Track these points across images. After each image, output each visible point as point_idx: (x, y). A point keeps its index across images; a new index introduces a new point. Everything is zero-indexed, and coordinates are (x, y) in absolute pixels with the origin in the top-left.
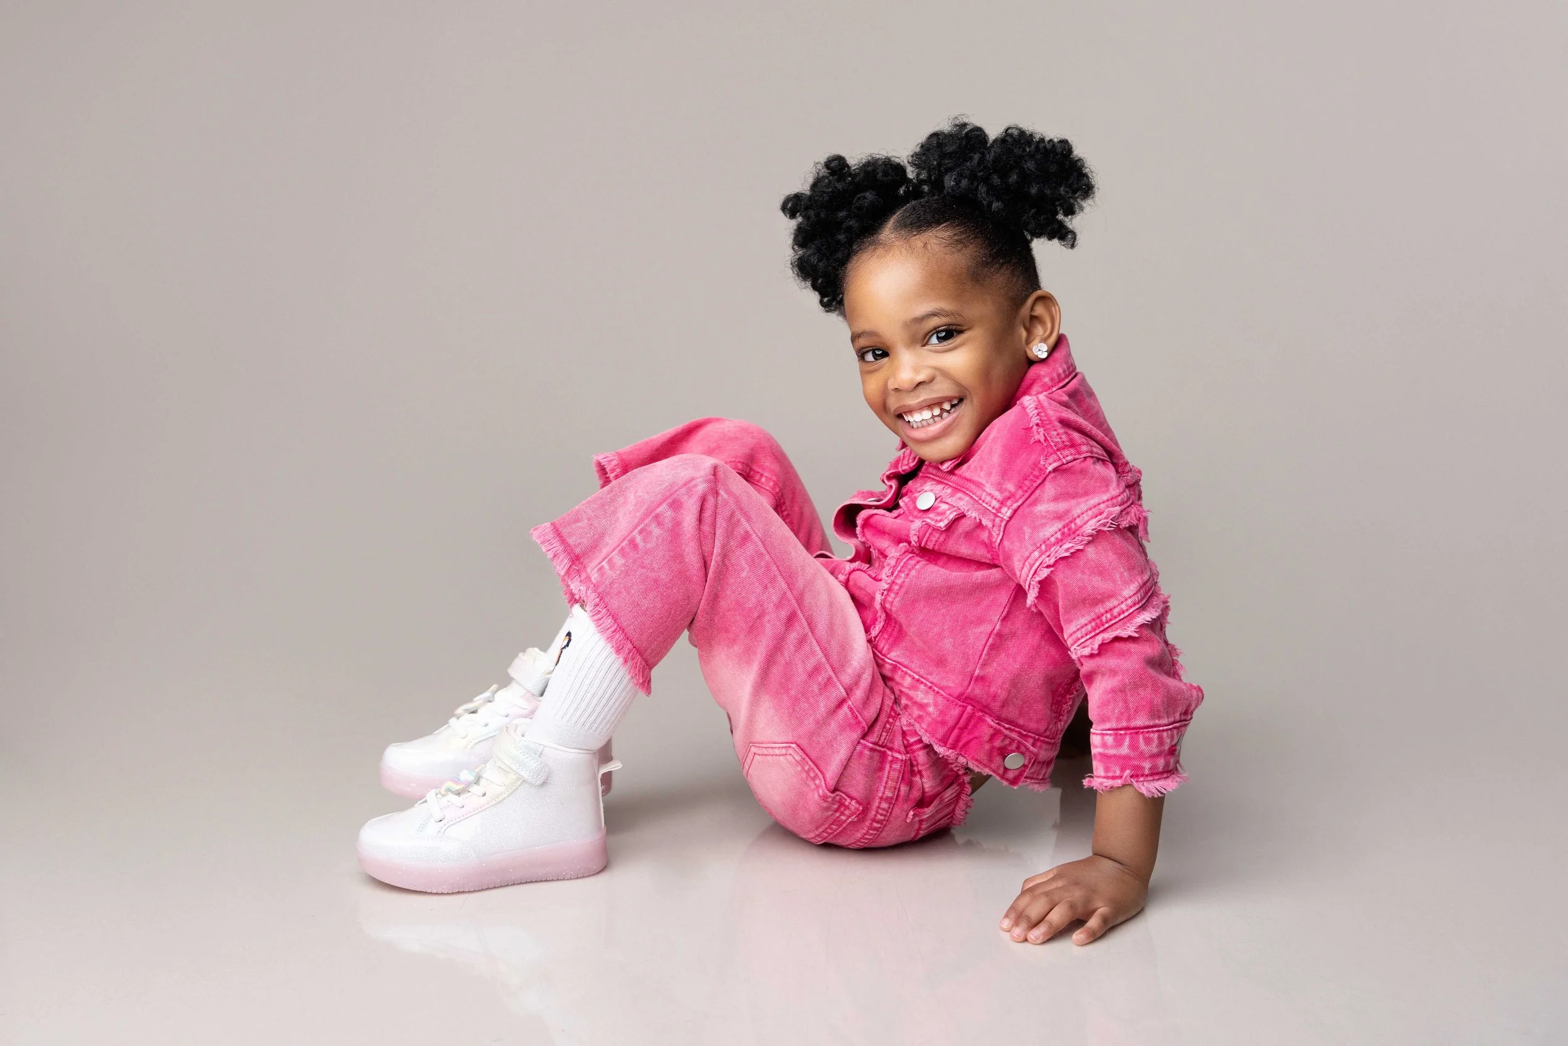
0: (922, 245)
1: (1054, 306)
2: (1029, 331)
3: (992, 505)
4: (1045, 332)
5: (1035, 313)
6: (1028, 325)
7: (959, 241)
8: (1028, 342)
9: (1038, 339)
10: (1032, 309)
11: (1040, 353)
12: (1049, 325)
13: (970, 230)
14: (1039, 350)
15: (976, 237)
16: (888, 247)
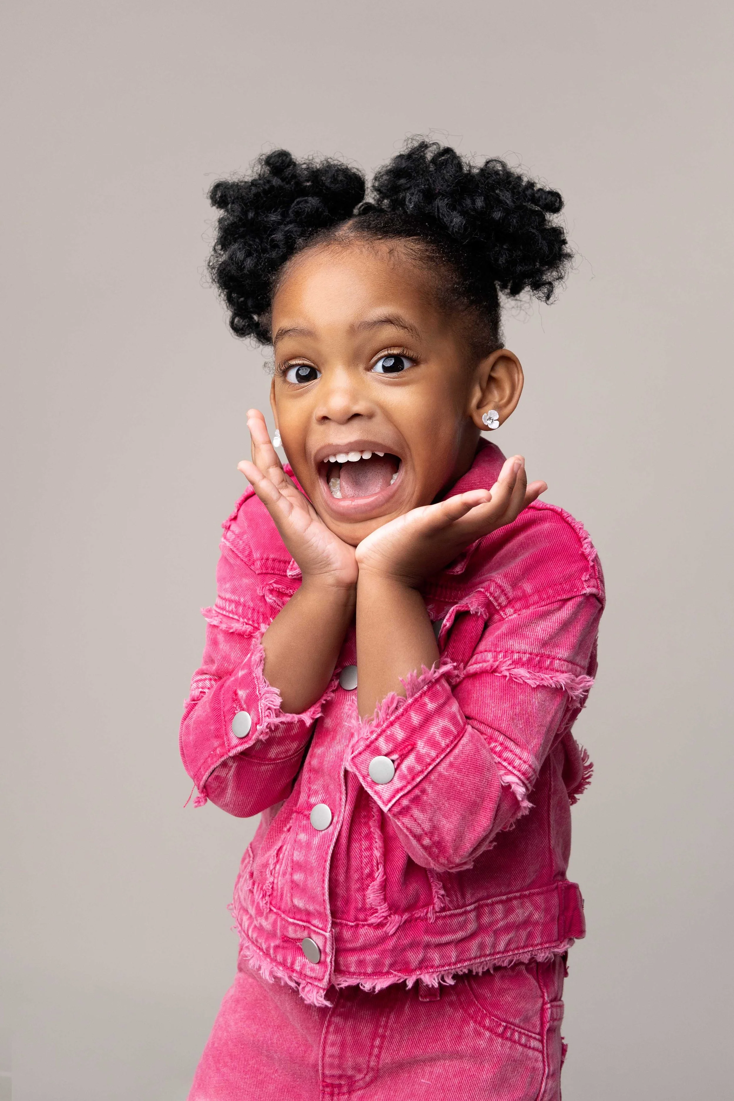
0: (388, 250)
1: (518, 373)
2: (485, 392)
3: (500, 601)
4: (501, 399)
5: (494, 375)
6: (484, 385)
7: (431, 258)
8: (480, 405)
9: (492, 405)
10: (493, 368)
11: (489, 422)
12: (507, 392)
13: (443, 251)
14: (490, 418)
15: (449, 261)
16: (345, 244)
